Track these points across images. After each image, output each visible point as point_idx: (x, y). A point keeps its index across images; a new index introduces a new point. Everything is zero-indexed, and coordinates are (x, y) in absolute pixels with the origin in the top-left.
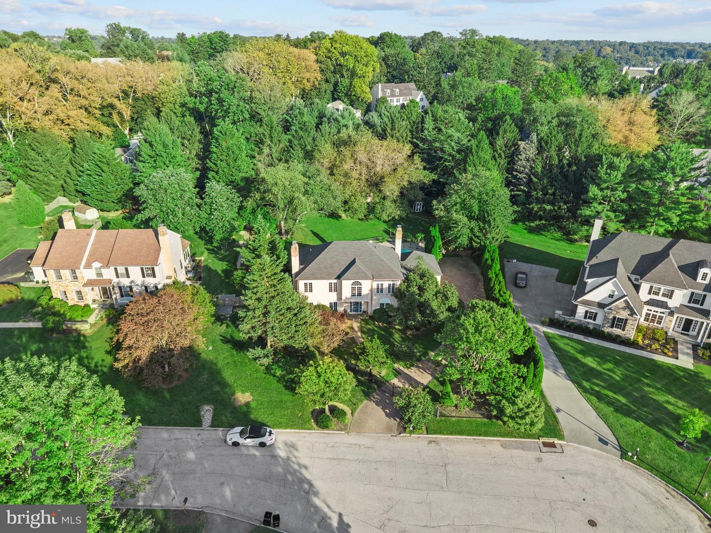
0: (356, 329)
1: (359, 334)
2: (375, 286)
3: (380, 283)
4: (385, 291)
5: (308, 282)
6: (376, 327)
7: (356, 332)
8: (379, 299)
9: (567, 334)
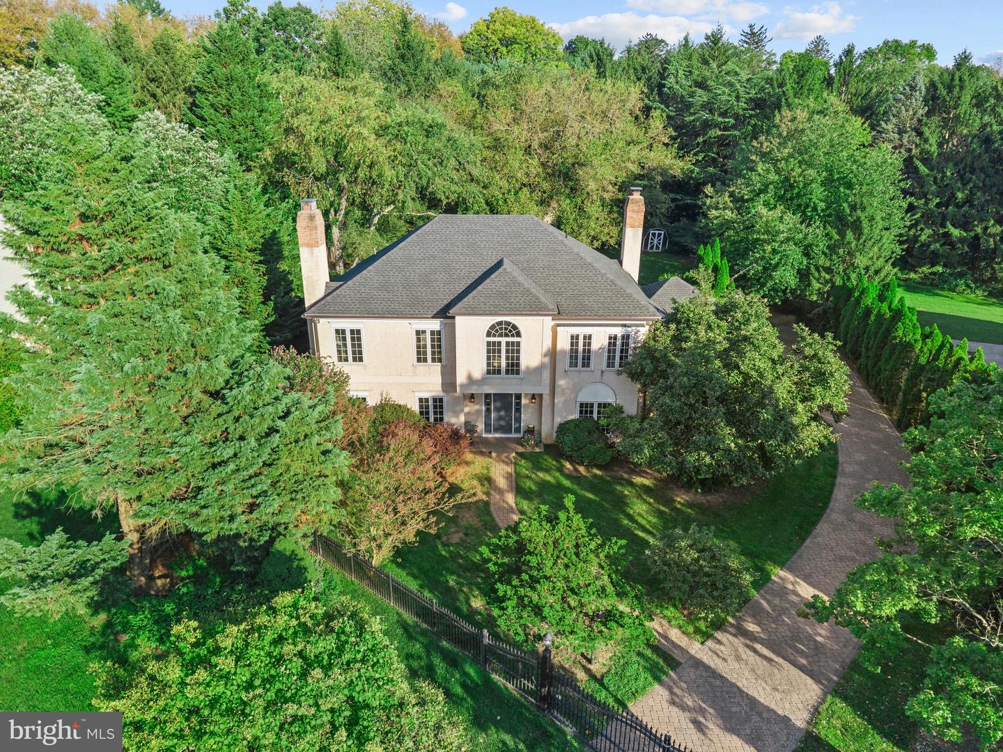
0: (502, 482)
1: (510, 499)
2: (564, 344)
3: (582, 331)
4: (598, 363)
5: (348, 324)
6: (568, 477)
7: (500, 492)
8: (576, 389)
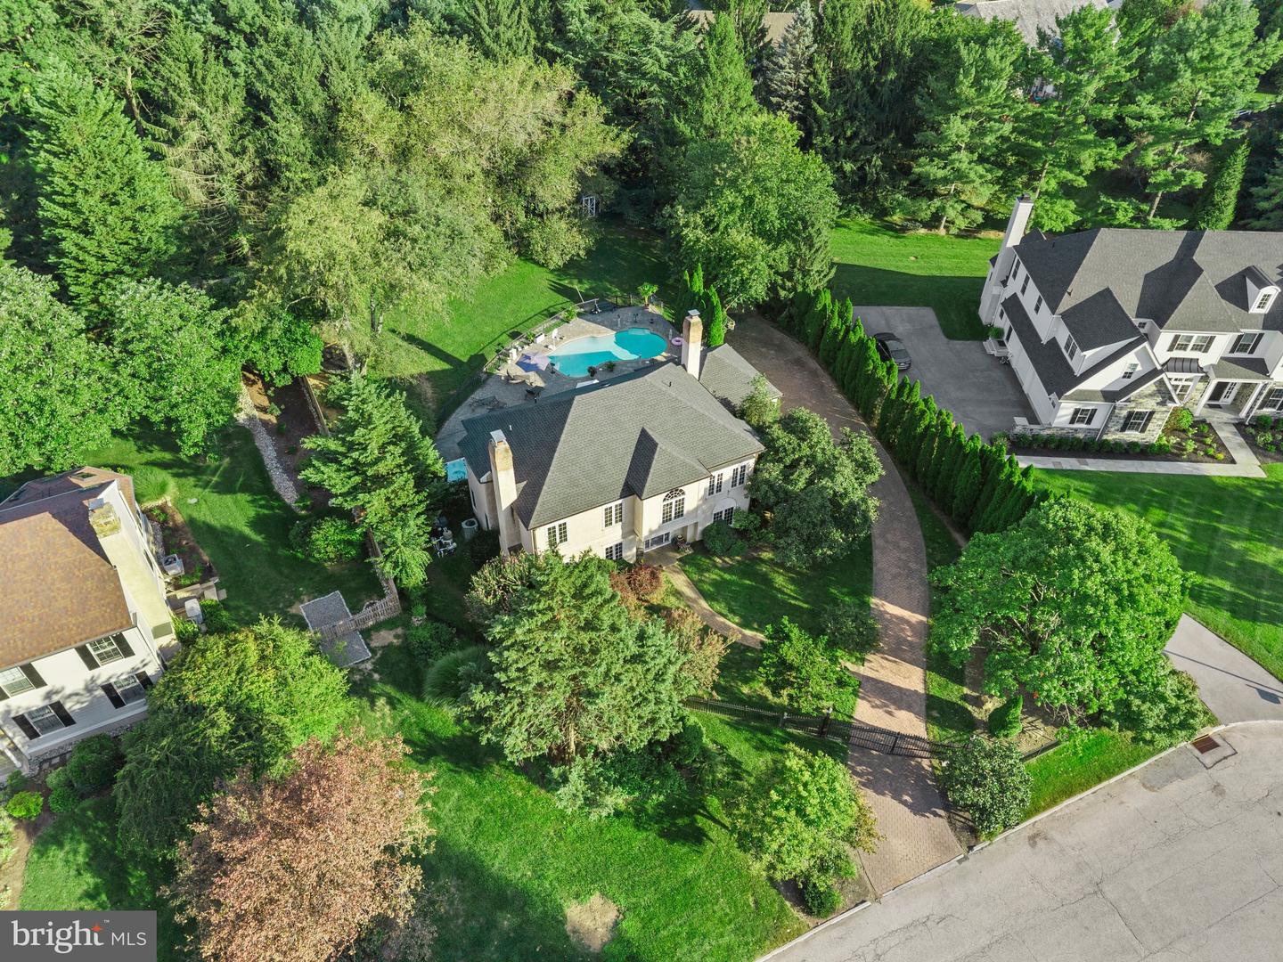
0: (689, 592)
1: (704, 604)
4: (726, 488)
5: (557, 524)
6: (723, 570)
7: (694, 601)
8: (714, 507)
9: (1049, 462)
